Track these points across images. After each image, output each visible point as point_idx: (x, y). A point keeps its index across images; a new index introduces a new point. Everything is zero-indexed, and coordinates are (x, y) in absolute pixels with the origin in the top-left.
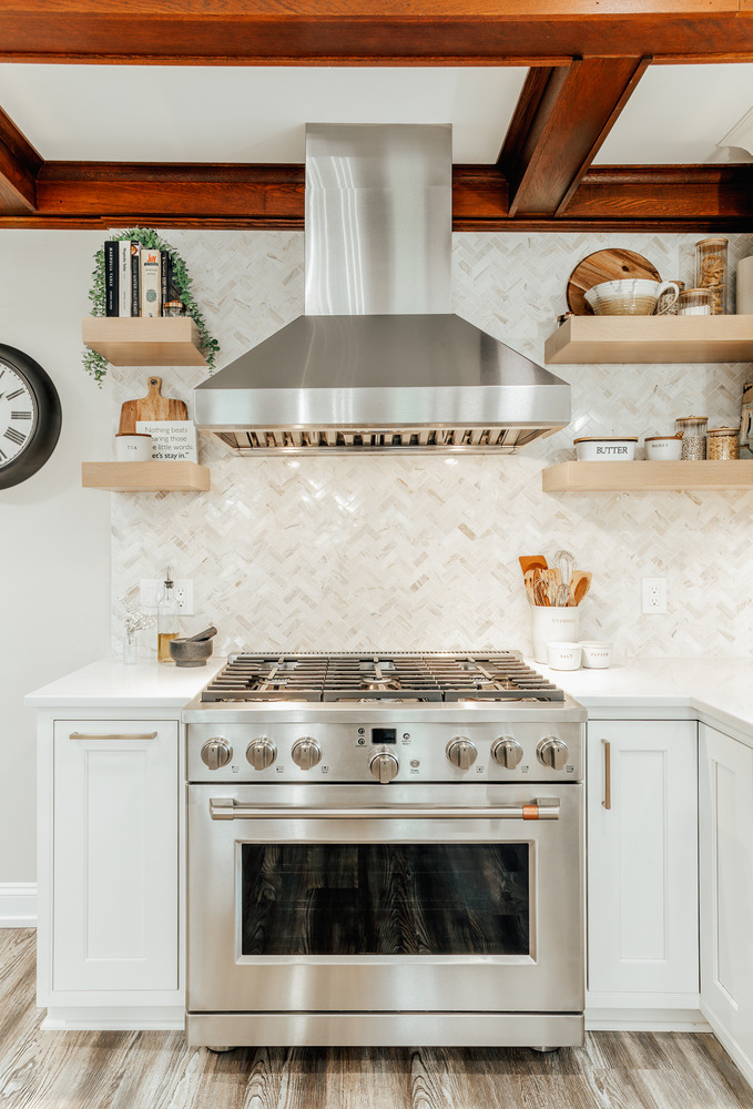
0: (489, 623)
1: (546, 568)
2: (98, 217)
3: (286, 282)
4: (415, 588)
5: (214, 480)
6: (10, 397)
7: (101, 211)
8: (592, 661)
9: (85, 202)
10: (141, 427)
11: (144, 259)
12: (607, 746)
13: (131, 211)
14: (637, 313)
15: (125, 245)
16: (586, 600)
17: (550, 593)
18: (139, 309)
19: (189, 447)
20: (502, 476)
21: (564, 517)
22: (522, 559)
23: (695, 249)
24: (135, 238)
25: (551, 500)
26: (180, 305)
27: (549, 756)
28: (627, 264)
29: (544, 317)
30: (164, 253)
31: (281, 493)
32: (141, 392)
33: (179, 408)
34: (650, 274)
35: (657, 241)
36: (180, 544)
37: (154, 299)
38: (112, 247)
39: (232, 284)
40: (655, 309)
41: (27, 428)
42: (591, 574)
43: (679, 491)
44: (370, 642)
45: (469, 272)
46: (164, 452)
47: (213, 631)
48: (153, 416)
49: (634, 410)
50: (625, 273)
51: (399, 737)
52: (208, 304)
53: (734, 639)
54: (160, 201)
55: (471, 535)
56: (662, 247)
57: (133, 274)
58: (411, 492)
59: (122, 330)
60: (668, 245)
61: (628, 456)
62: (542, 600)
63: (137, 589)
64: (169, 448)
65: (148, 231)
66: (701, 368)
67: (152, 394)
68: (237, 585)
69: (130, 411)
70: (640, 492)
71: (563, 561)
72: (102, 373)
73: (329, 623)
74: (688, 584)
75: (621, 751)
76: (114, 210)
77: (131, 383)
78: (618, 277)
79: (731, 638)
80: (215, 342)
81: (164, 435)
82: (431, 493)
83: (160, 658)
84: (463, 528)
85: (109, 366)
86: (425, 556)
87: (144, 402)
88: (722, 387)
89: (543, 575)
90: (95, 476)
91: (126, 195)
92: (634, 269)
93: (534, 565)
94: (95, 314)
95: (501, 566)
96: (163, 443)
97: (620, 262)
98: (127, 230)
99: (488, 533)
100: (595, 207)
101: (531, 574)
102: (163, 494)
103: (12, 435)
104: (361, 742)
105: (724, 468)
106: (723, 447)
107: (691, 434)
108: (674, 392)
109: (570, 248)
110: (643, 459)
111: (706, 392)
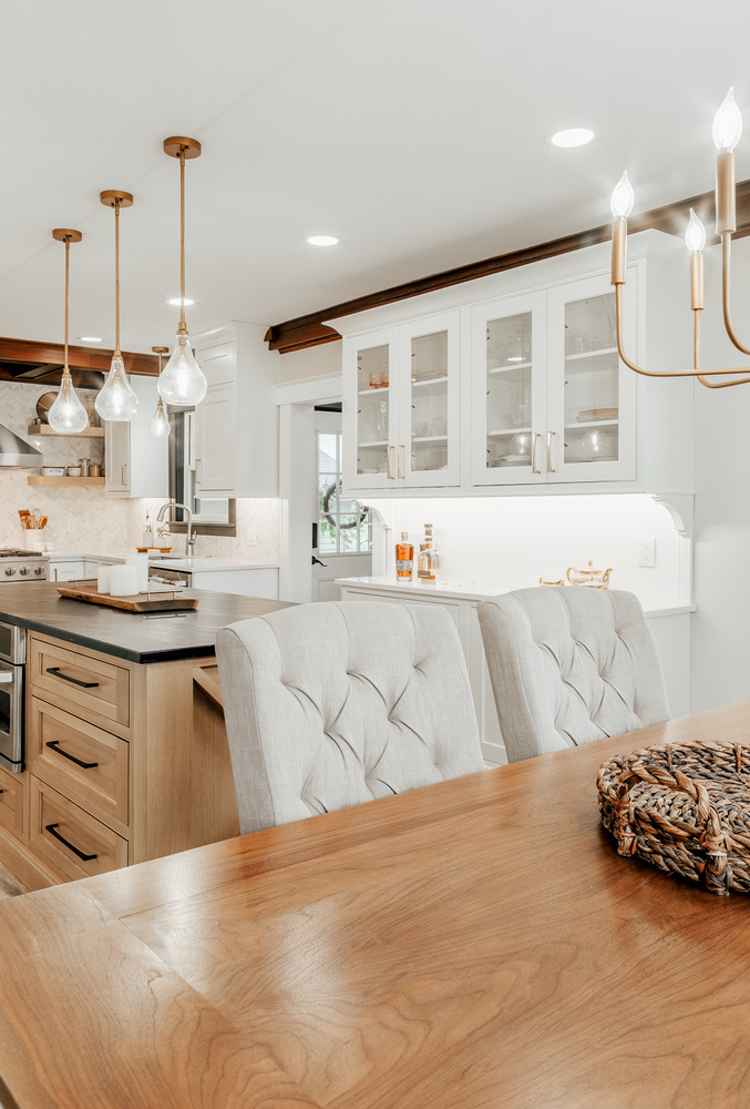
0: (6, 538)
1: (30, 515)
12: (56, 570)
16: (45, 527)
17: (32, 525)
21: (36, 495)
22: (19, 512)
23: (84, 398)
25: (31, 488)
27: (39, 572)
29: (27, 416)
42: (48, 517)
43: (81, 486)
49: (63, 454)
61: (62, 473)
62: (29, 527)
66: (88, 439)
70: (66, 485)
71: (37, 512)
74: (84, 521)
75: (62, 572)
89: (29, 517)
93: (24, 514)
95: (11, 514)
101: (24, 517)
105: (96, 479)
106: (96, 471)
107: (85, 464)
108: (78, 448)
109: (38, 391)
110: (68, 475)
111: (90, 449)
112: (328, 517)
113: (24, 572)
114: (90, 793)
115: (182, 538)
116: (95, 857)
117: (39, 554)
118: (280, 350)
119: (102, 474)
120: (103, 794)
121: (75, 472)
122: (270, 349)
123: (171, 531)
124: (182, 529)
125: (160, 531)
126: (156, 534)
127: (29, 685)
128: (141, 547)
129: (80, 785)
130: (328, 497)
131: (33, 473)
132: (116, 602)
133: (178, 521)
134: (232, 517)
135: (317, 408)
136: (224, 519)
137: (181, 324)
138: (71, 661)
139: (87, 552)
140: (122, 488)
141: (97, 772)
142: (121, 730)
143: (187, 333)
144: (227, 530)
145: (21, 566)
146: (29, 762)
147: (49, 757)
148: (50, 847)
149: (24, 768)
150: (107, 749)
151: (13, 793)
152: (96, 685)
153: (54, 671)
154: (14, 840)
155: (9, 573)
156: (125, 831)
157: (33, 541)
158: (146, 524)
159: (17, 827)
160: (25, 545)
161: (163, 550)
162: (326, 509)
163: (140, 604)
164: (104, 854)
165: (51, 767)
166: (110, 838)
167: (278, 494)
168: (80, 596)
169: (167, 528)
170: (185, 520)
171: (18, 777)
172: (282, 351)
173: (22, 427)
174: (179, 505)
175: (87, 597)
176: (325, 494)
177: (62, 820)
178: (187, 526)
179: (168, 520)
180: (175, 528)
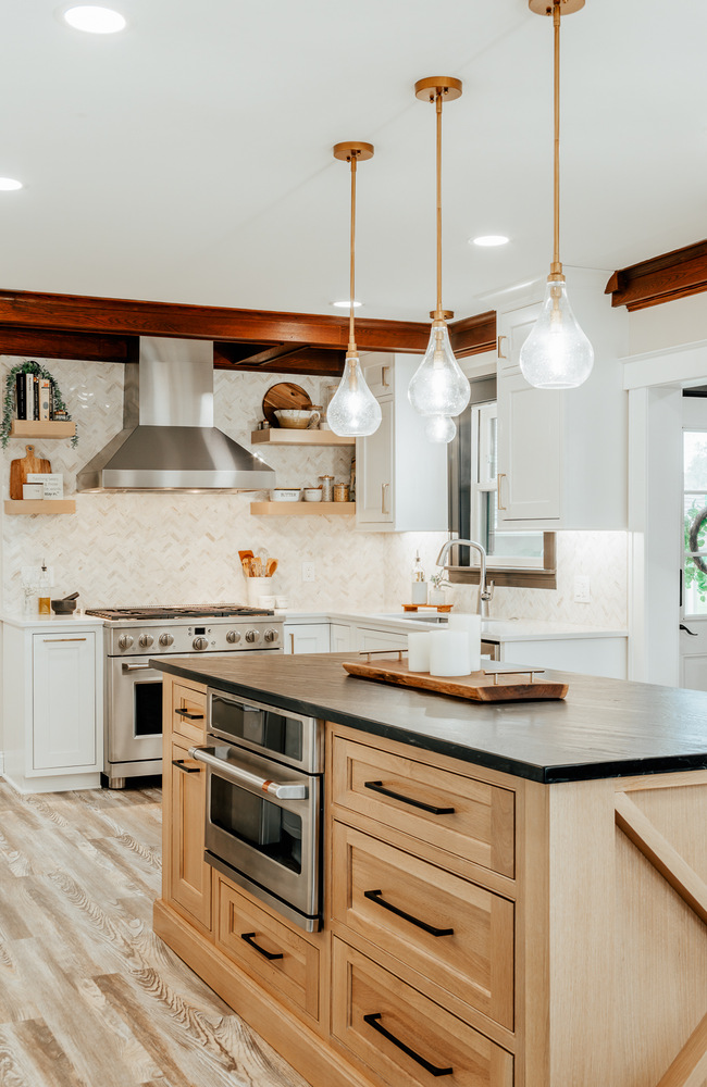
0: (223, 588)
1: (253, 557)
3: (108, 392)
4: (182, 569)
10: (30, 477)
11: (41, 385)
12: (292, 636)
14: (301, 428)
15: (30, 376)
16: (274, 575)
17: (256, 573)
19: (59, 490)
21: (262, 529)
22: (240, 553)
27: (270, 638)
28: (294, 391)
29: (251, 418)
30: (51, 380)
31: (106, 515)
32: (21, 454)
33: (46, 465)
34: (306, 397)
35: (308, 379)
36: (45, 545)
37: (47, 407)
38: (20, 380)
40: (308, 425)
42: (278, 560)
43: (321, 515)
47: (77, 595)
48: (33, 471)
49: (297, 471)
50: (293, 395)
51: (206, 631)
55: (212, 539)
56: (311, 383)
57: (35, 393)
58: (180, 515)
60: (314, 382)
61: (296, 498)
62: (252, 574)
63: (20, 572)
64: (47, 490)
66: (331, 449)
67: (29, 455)
68: (80, 568)
69: (17, 466)
71: (262, 553)
73: (134, 590)
74: (325, 565)
75: (298, 637)
77: (16, 449)
78: (289, 398)
79: (347, 594)
82: (191, 515)
83: (39, 611)
84: (208, 535)
86: (187, 551)
87: (25, 461)
89: (252, 561)
90: (10, 508)
92: (297, 394)
93: (246, 555)
95: (229, 556)
97: (290, 390)
99: (222, 537)
101: (246, 560)
104: (190, 634)
105: (342, 503)
106: (342, 493)
107: (327, 484)
108: (318, 461)
109: (264, 381)
110: (304, 500)
111: (333, 462)
112: (697, 560)
113: (251, 639)
114: (440, 974)
115: (470, 591)
116: (449, 1071)
117: (270, 613)
118: (628, 306)
119: (351, 496)
120: (464, 978)
121: (314, 495)
122: (614, 305)
123: (451, 580)
124: (471, 577)
125: (436, 580)
126: (431, 585)
127: (330, 807)
128: (410, 603)
129: (422, 960)
130: (697, 529)
131: (258, 497)
132: (445, 686)
133: (462, 567)
134: (549, 559)
135: (687, 393)
136: (536, 563)
137: (554, 264)
138: (406, 772)
139: (330, 610)
140: (383, 517)
141: (454, 944)
142: (502, 883)
143: (564, 278)
144: (542, 579)
145: (248, 629)
146: (329, 920)
147: (364, 912)
148: (368, 1048)
149: (321, 926)
150: (473, 910)
151: (302, 960)
152: (451, 811)
153: (376, 786)
154: (306, 1029)
155: (231, 639)
156: (508, 1038)
157: (258, 594)
158: (416, 570)
159: (311, 1010)
160: (247, 600)
161: (442, 608)
162: (694, 547)
163: (486, 690)
164: (465, 1068)
165: (370, 929)
166: (480, 1046)
167: (626, 524)
168: (382, 675)
169: (446, 575)
170: (473, 562)
171: (313, 940)
172: (631, 308)
173: (243, 433)
175: (394, 677)
176: (692, 525)
177: (389, 1009)
178: (478, 573)
179: (447, 564)
180: (458, 576)
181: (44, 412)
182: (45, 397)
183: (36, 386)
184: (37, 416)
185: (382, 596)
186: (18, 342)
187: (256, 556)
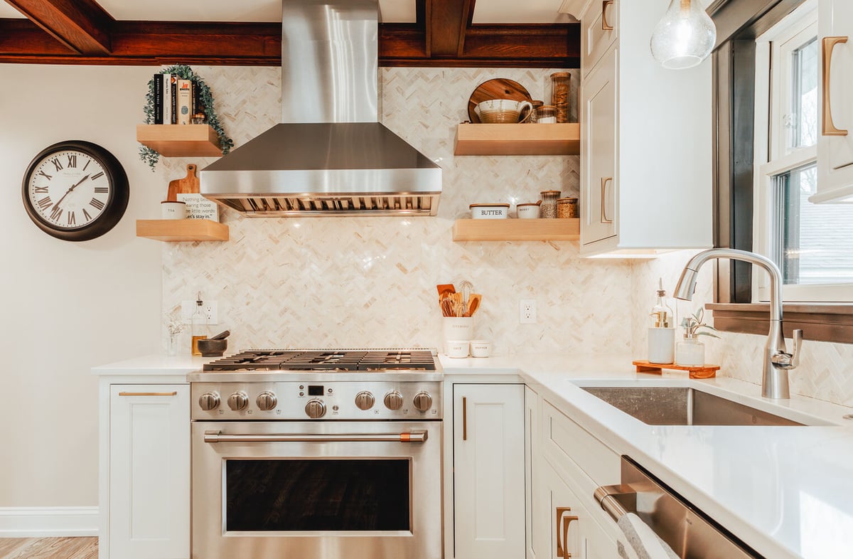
0: (417, 330)
1: (454, 292)
2: (154, 57)
4: (367, 306)
5: (232, 233)
6: (94, 178)
7: (155, 54)
8: (476, 352)
9: (145, 47)
10: (180, 197)
11: (180, 86)
12: (465, 401)
13: (175, 53)
14: (506, 122)
15: (167, 77)
16: (477, 312)
17: (455, 308)
18: (176, 119)
19: (212, 211)
20: (426, 231)
21: (467, 258)
22: (439, 287)
23: (550, 79)
24: (175, 72)
25: (457, 246)
26: (203, 117)
28: (508, 89)
30: (194, 82)
31: (277, 242)
32: (182, 174)
34: (523, 96)
35: (529, 73)
36: (208, 276)
37: (186, 112)
38: (159, 78)
39: (244, 102)
41: (104, 198)
42: (480, 296)
43: (544, 241)
44: (337, 342)
45: (403, 94)
46: (195, 214)
47: (227, 334)
48: (190, 191)
50: (507, 95)
51: (326, 391)
52: (228, 115)
53: (581, 340)
54: (193, 47)
55: (404, 270)
56: (532, 78)
57: (172, 96)
58: (364, 242)
59: (167, 133)
60: (536, 76)
61: (503, 217)
62: (448, 311)
63: (180, 307)
64: (199, 211)
65: (184, 67)
66: (559, 158)
67: (189, 176)
68: (247, 304)
69: (175, 187)
70: (518, 241)
71: (466, 288)
72: (154, 162)
73: (309, 330)
74: (550, 303)
75: (476, 404)
76: (163, 53)
77: (176, 169)
78: (502, 97)
79: (580, 340)
80: (231, 141)
81: (195, 203)
82: (378, 242)
83: (193, 352)
84: (399, 266)
85: (160, 157)
86: (374, 285)
87: (184, 181)
88: (573, 171)
89: (451, 297)
90: (146, 229)
91: (171, 43)
92: (513, 92)
93: (446, 290)
94: (148, 122)
95: (424, 291)
96: (195, 208)
97: (504, 88)
98: (171, 66)
99: (416, 269)
100: (483, 51)
101: (444, 297)
102: (197, 242)
103: (95, 203)
104: (301, 394)
108: (541, 174)
109: (470, 78)
110: (514, 218)
111: (562, 174)
113: (392, 404)
121: (530, 212)
123: (717, 327)
124: (751, 321)
125: (689, 326)
128: (645, 359)
145: (392, 391)
169: (708, 318)
170: (757, 299)
174: (740, 255)
179: (711, 301)
180: (728, 320)
181: (183, 118)
182: (185, 100)
183: (174, 87)
184: (175, 121)
185: (628, 344)
186: (172, 46)
187: (457, 292)
